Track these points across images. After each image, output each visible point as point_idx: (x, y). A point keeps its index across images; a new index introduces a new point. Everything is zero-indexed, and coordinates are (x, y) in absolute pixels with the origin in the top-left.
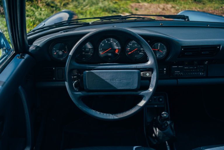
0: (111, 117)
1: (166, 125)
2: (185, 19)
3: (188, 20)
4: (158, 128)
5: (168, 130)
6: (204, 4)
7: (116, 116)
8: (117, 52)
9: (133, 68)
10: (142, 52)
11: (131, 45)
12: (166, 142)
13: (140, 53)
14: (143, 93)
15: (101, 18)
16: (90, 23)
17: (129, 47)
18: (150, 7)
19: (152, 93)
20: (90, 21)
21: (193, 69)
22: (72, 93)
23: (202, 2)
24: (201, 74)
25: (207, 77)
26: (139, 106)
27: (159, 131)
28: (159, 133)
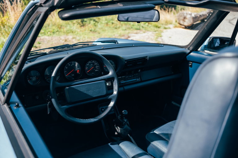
0: (92, 120)
1: (124, 123)
2: (115, 43)
3: (118, 43)
4: (119, 127)
5: (126, 126)
6: (99, 33)
7: (97, 119)
8: (78, 72)
9: (100, 79)
10: (97, 69)
11: (88, 65)
12: (128, 135)
13: (96, 70)
14: (110, 97)
15: (54, 48)
16: (47, 53)
17: (87, 67)
18: (52, 40)
19: (117, 95)
20: (47, 51)
21: (132, 77)
22: (59, 107)
23: (97, 32)
24: (137, 80)
25: (141, 81)
26: (110, 107)
27: (120, 129)
28: (121, 131)
